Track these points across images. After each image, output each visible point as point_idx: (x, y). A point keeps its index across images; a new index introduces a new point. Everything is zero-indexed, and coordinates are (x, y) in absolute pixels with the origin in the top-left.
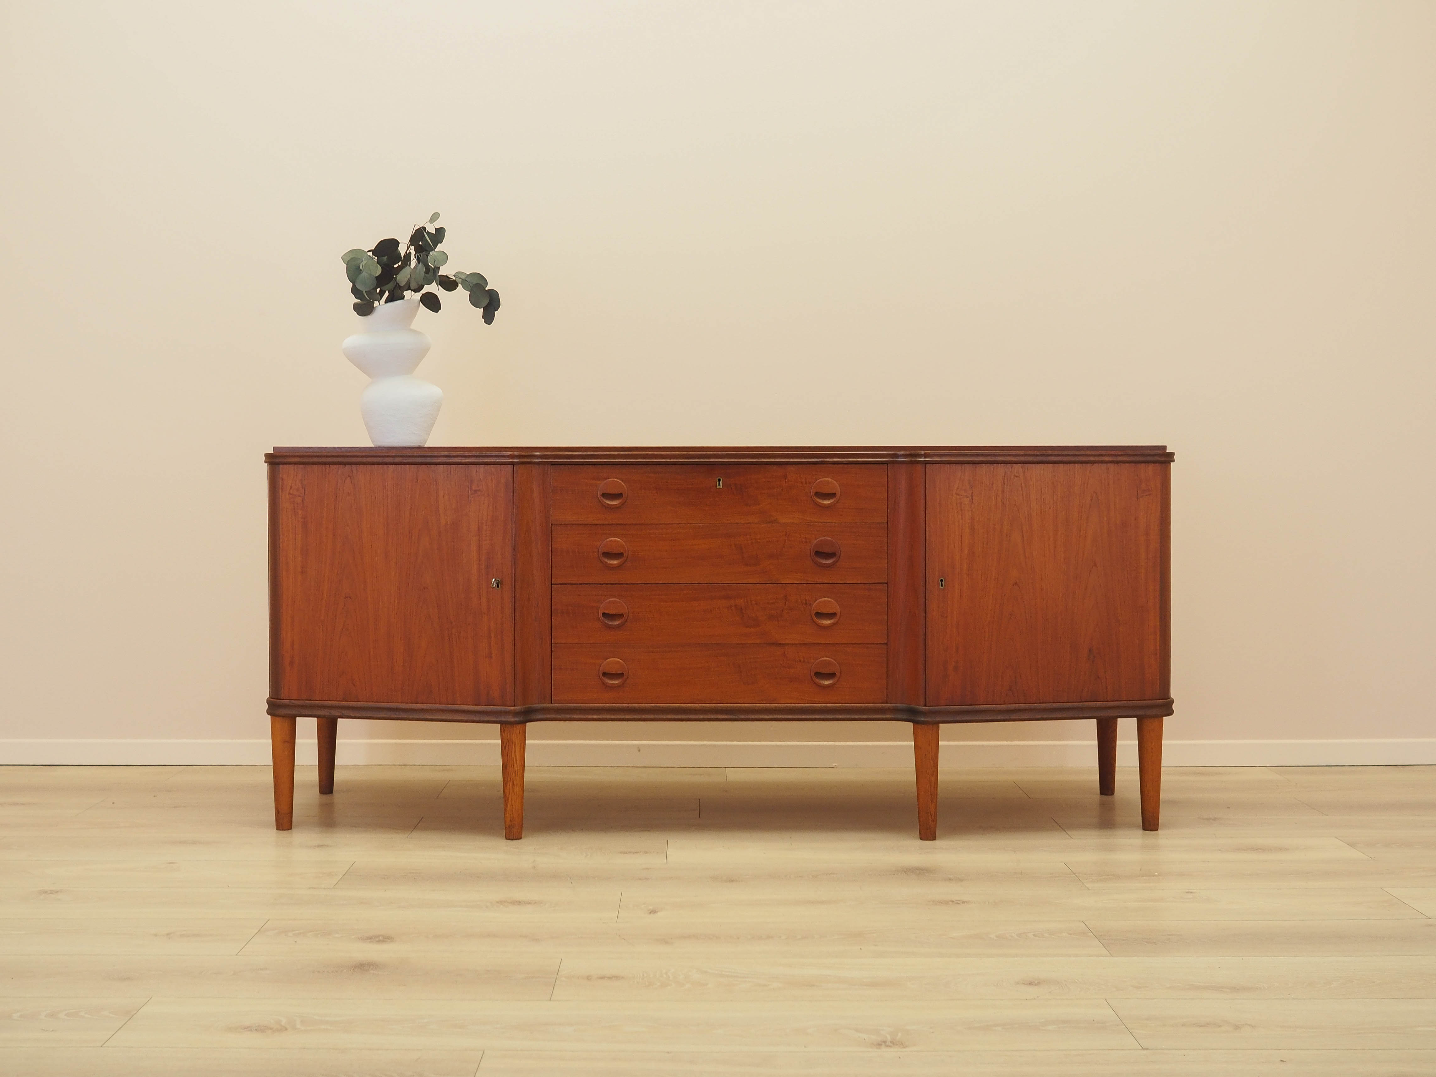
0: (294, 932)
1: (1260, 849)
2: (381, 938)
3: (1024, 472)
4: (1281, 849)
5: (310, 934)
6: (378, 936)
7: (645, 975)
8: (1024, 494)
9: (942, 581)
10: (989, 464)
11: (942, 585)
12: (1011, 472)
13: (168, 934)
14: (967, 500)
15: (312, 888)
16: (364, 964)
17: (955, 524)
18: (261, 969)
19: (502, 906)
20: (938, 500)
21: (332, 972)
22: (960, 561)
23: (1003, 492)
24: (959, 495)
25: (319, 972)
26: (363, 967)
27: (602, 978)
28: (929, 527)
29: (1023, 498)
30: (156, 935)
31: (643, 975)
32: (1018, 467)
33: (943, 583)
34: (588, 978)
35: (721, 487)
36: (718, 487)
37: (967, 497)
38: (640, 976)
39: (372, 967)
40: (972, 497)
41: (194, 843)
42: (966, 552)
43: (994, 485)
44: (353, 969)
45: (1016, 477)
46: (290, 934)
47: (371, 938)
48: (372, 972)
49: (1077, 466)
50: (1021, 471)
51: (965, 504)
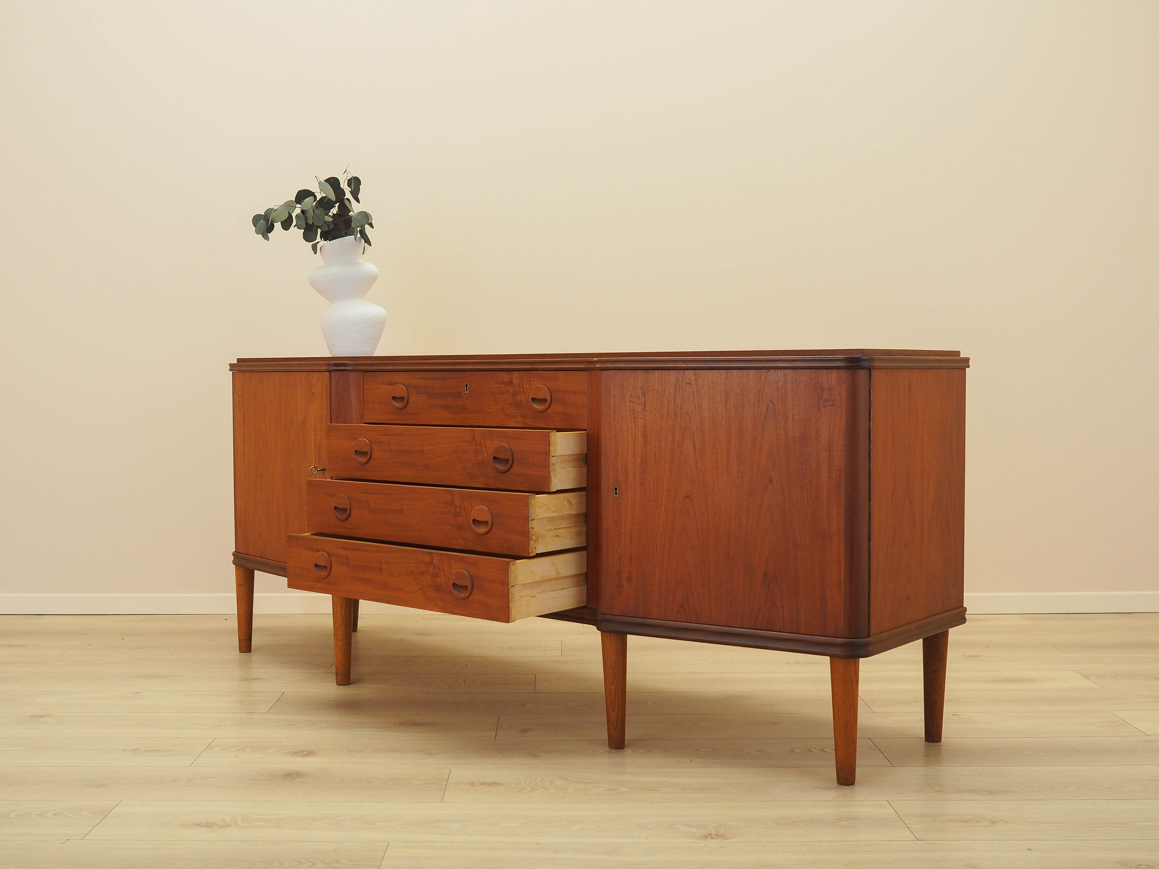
0: (235, 748)
1: (1013, 680)
2: (306, 753)
3: (696, 379)
4: (1029, 680)
5: (249, 749)
6: (303, 751)
7: (518, 782)
8: (696, 401)
9: (616, 489)
10: (661, 371)
11: (616, 494)
12: (683, 379)
13: (134, 750)
14: (639, 408)
15: (250, 712)
16: (292, 774)
17: (628, 432)
18: (210, 778)
19: (402, 727)
20: (612, 408)
21: (267, 779)
22: (633, 470)
23: (675, 400)
24: (632, 402)
25: (256, 780)
26: (291, 776)
27: (483, 784)
28: (604, 434)
29: (695, 407)
30: (125, 751)
31: (516, 782)
32: (690, 374)
33: (617, 491)
34: (472, 784)
35: (468, 392)
36: (466, 392)
37: (640, 404)
38: (514, 782)
39: (298, 776)
40: (645, 404)
41: (155, 676)
42: (639, 460)
43: (666, 392)
44: (283, 778)
45: (688, 384)
46: (233, 750)
47: (297, 753)
48: (298, 779)
49: (752, 372)
50: (693, 377)
51: (637, 412)
